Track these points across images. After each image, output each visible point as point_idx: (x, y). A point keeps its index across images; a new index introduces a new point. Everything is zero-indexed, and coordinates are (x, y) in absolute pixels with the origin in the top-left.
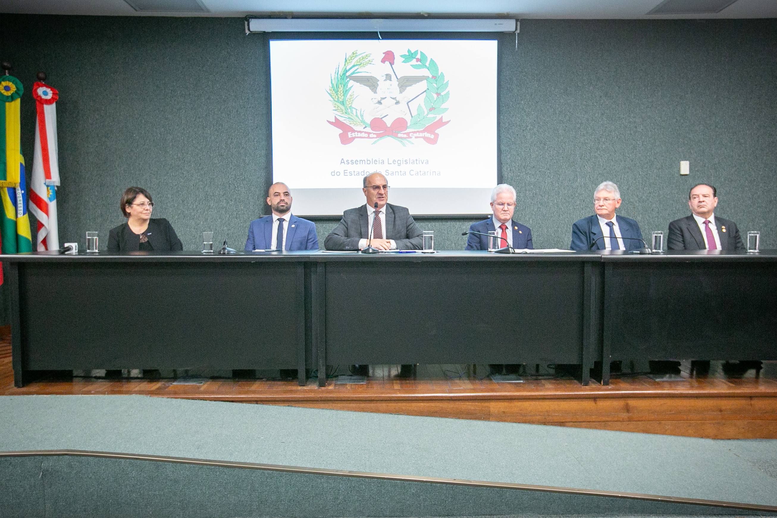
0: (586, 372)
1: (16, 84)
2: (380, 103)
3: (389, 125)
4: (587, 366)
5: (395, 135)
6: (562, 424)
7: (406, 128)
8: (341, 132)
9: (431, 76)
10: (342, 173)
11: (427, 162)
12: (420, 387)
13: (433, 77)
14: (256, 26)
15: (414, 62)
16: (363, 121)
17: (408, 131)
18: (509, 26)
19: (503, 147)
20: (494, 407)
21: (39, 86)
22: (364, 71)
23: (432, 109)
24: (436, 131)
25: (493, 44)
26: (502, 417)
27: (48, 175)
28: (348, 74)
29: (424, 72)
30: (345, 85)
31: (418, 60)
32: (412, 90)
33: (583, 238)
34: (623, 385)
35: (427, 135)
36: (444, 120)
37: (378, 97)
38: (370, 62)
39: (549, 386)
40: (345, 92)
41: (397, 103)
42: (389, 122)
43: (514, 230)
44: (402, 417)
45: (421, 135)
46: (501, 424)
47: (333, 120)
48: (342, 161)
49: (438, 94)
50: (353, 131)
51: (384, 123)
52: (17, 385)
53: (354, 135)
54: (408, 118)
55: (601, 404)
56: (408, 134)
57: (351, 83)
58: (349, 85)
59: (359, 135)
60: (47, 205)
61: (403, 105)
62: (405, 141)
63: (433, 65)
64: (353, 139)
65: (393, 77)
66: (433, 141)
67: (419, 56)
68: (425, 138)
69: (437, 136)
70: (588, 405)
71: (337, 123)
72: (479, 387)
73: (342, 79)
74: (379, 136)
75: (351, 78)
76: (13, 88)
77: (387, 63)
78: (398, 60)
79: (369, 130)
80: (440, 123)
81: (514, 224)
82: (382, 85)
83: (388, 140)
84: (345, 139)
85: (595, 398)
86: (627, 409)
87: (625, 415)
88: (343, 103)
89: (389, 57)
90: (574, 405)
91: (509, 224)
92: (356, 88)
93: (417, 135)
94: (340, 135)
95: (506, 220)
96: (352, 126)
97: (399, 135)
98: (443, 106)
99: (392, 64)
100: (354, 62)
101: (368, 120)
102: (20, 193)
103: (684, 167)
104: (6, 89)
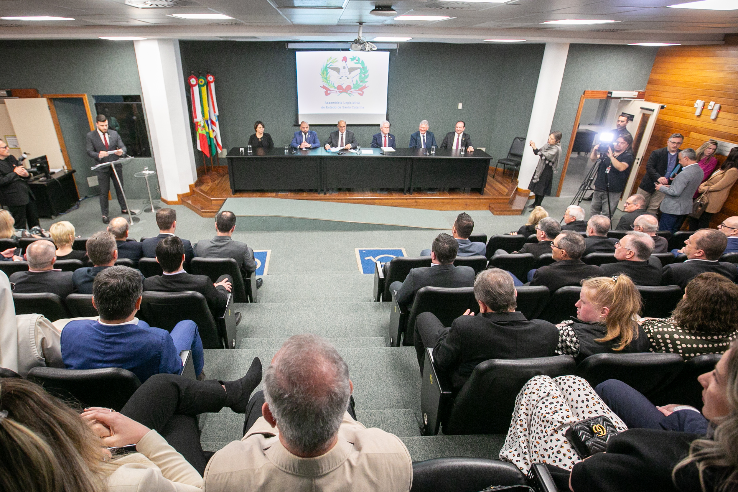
0: (405, 191)
1: (204, 79)
2: (341, 78)
3: (344, 88)
4: (406, 188)
5: (347, 92)
6: (396, 206)
7: (351, 89)
8: (325, 90)
9: (361, 67)
10: (326, 107)
11: (359, 103)
12: (355, 195)
13: (363, 68)
14: (291, 46)
15: (355, 61)
16: (334, 86)
17: (352, 90)
18: (395, 47)
19: (389, 97)
20: (376, 201)
21: (208, 76)
22: (334, 65)
23: (361, 81)
24: (363, 91)
25: (388, 53)
26: (379, 204)
27: (215, 112)
28: (328, 66)
29: (359, 66)
30: (327, 71)
31: (357, 60)
32: (354, 73)
33: (414, 141)
34: (416, 195)
35: (360, 92)
36: (366, 86)
37: (340, 76)
38: (337, 61)
39: (394, 195)
40: (327, 74)
41: (348, 78)
42: (344, 87)
43: (389, 138)
44: (349, 204)
45: (357, 92)
46: (378, 206)
47: (322, 86)
48: (326, 103)
49: (364, 75)
50: (330, 90)
51: (342, 87)
52: (233, 194)
53: (331, 92)
54: (352, 85)
55: (409, 201)
56: (352, 92)
57: (329, 70)
58: (328, 71)
59: (333, 92)
60: (215, 123)
61: (350, 80)
62: (350, 94)
63: (363, 63)
64: (330, 93)
65: (346, 68)
66: (362, 95)
67: (357, 59)
68: (358, 93)
69: (363, 92)
70: (405, 201)
71: (324, 87)
72: (373, 195)
73: (326, 68)
74: (340, 92)
75: (329, 68)
76: (203, 82)
77: (344, 61)
78: (348, 60)
79: (336, 90)
80: (365, 87)
81: (389, 134)
82: (342, 71)
83: (344, 94)
84: (327, 94)
85: (407, 199)
86: (416, 202)
87: (415, 204)
88: (326, 79)
89: (345, 59)
90: (401, 201)
91: (387, 135)
92: (332, 73)
93: (355, 92)
94: (325, 92)
95: (386, 134)
96: (329, 88)
97: (348, 92)
98: (366, 80)
99: (346, 62)
100: (331, 61)
101: (336, 86)
102: (209, 122)
103: (460, 106)
104: (201, 82)
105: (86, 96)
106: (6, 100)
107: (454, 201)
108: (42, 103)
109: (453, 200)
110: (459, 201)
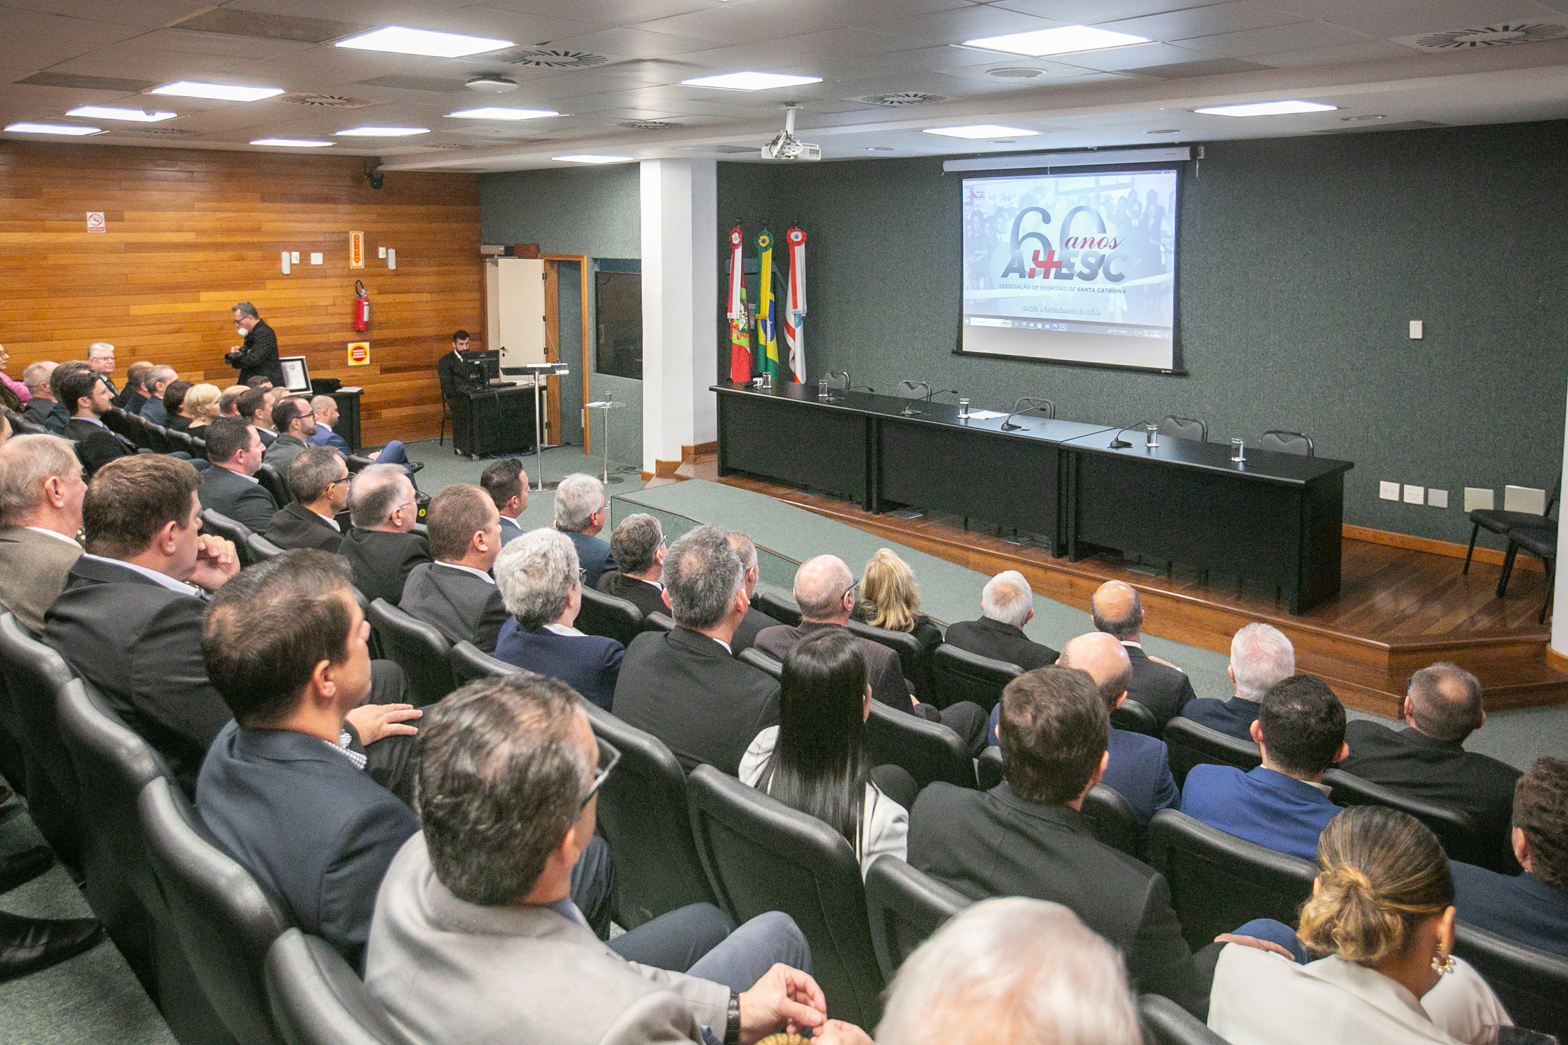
1: (771, 235)
18: (1183, 155)
21: (791, 232)
27: (796, 306)
60: (794, 330)
76: (768, 241)
87: (1067, 590)
103: (1416, 330)
104: (764, 241)
105: (585, 258)
106: (501, 261)
107: (1187, 609)
108: (537, 266)
109: (1181, 605)
110: (1201, 613)
